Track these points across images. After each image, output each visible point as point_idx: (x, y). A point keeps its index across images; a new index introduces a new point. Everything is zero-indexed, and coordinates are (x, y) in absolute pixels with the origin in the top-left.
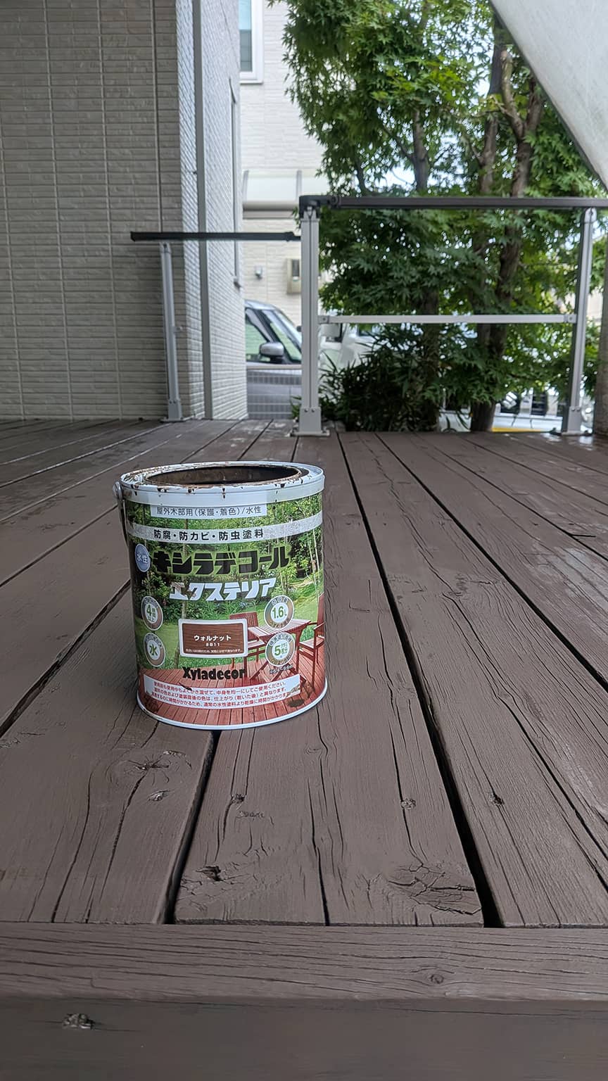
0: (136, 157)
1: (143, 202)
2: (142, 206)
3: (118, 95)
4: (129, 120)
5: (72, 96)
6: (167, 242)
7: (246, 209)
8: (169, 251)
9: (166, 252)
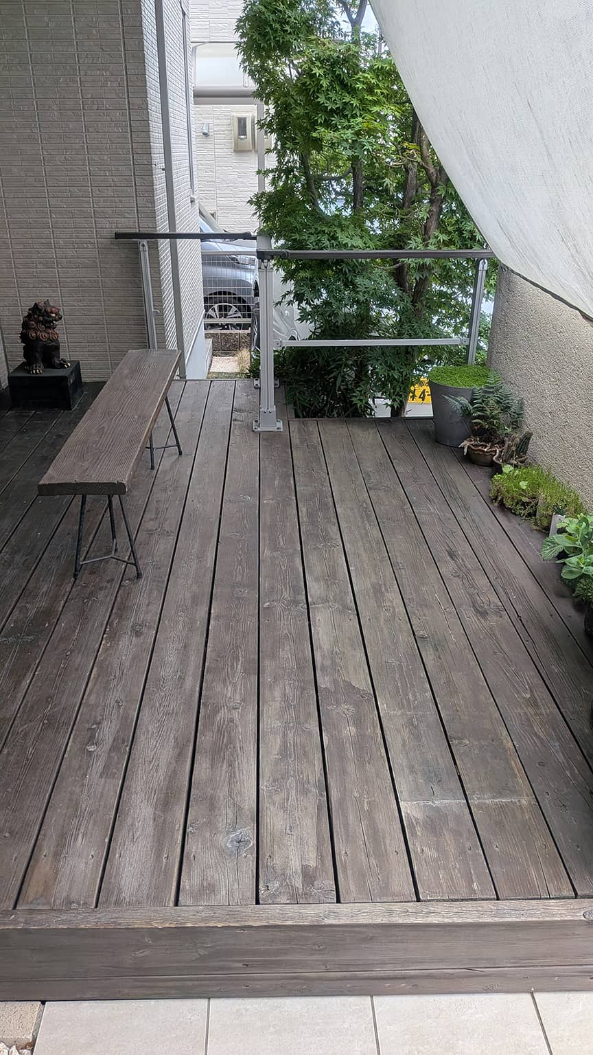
0: (114, 163)
1: (120, 202)
2: (121, 205)
3: (95, 107)
4: (106, 129)
6: (145, 242)
7: (196, 96)
8: (147, 249)
9: (144, 251)
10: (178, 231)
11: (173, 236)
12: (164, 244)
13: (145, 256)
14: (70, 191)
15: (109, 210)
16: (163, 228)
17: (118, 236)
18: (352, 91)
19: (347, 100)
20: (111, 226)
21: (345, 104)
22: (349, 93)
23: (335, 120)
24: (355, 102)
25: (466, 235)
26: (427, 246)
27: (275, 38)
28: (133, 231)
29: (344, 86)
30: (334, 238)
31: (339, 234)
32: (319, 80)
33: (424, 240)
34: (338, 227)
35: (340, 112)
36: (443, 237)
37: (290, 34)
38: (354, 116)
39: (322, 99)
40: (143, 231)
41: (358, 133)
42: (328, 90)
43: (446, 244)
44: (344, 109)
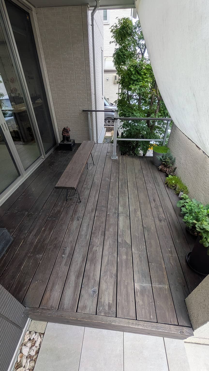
0: (83, 93)
1: (84, 102)
2: (84, 103)
3: (78, 79)
4: (81, 85)
5: (69, 79)
6: (89, 112)
7: (104, 71)
8: (90, 114)
9: (89, 115)
10: (97, 110)
11: (96, 111)
12: (94, 113)
13: (89, 116)
14: (73, 100)
15: (81, 104)
16: (94, 109)
17: (83, 111)
18: (140, 74)
19: (139, 77)
20: (82, 108)
21: (138, 78)
22: (139, 75)
23: (135, 82)
24: (141, 78)
25: (166, 114)
26: (155, 116)
27: (122, 59)
28: (87, 109)
29: (138, 73)
30: (133, 114)
31: (134, 113)
32: (132, 72)
33: (155, 115)
34: (134, 111)
35: (137, 80)
36: (160, 114)
37: (126, 58)
38: (140, 82)
39: (132, 77)
40: (89, 109)
41: (141, 87)
42: (134, 74)
43: (160, 116)
44: (138, 80)
